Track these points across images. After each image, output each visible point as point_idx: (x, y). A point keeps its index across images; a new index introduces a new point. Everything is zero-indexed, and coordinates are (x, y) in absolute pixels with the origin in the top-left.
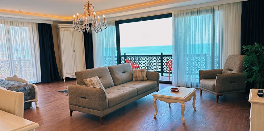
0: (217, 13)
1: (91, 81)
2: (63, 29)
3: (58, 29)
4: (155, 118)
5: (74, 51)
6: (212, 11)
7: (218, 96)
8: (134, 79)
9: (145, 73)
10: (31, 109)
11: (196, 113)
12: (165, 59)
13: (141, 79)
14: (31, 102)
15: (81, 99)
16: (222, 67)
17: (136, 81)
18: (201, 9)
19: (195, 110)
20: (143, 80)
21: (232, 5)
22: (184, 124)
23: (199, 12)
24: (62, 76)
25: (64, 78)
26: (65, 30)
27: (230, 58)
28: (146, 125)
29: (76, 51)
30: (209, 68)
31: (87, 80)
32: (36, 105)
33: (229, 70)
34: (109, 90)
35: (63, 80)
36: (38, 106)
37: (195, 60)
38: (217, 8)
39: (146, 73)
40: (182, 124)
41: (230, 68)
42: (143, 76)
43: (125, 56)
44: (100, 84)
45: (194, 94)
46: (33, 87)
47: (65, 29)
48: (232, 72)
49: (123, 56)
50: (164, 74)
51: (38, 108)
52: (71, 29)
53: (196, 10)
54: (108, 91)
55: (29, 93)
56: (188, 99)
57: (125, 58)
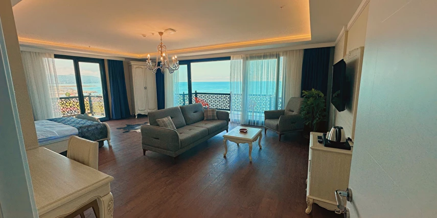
0: (282, 58)
1: (163, 122)
2: (135, 66)
3: (130, 66)
4: (225, 157)
5: (145, 88)
6: (278, 56)
7: (280, 135)
8: (205, 119)
9: (215, 113)
10: (103, 147)
11: (262, 151)
13: (212, 118)
14: (103, 141)
15: (154, 140)
16: (284, 108)
17: (207, 120)
18: (267, 54)
19: (261, 149)
20: (213, 120)
21: (295, 52)
22: (251, 162)
23: (265, 56)
24: (134, 112)
25: (136, 114)
26: (136, 68)
27: (292, 101)
28: (216, 164)
29: (148, 88)
30: (273, 109)
31: (160, 120)
32: (109, 143)
33: (290, 111)
34: (181, 130)
35: (135, 116)
36: (111, 144)
37: (261, 99)
38: (281, 54)
39: (217, 112)
40: (249, 162)
41: (292, 109)
42: (213, 116)
43: (196, 94)
44: (172, 124)
45: (260, 134)
46: (105, 126)
47: (137, 66)
48: (293, 113)
49: (194, 94)
51: (110, 147)
52: (143, 67)
53: (263, 55)
54: (181, 132)
55: (101, 132)
56: (255, 139)
57: (196, 96)
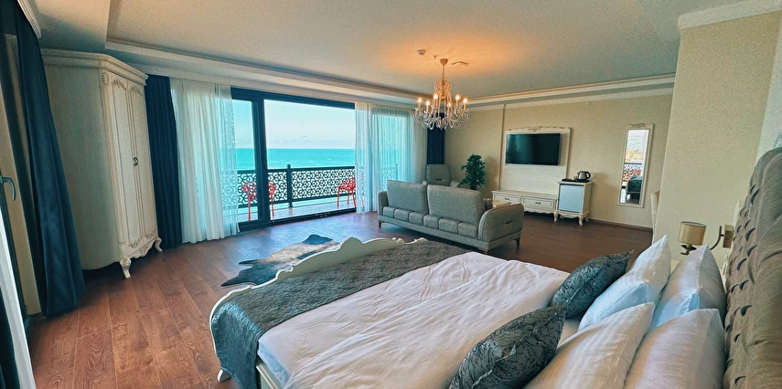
2: (111, 78)
5: (136, 162)
12: (295, 175)
25: (126, 262)
26: (115, 82)
29: (139, 161)
41: (439, 178)
47: (116, 77)
50: (293, 203)
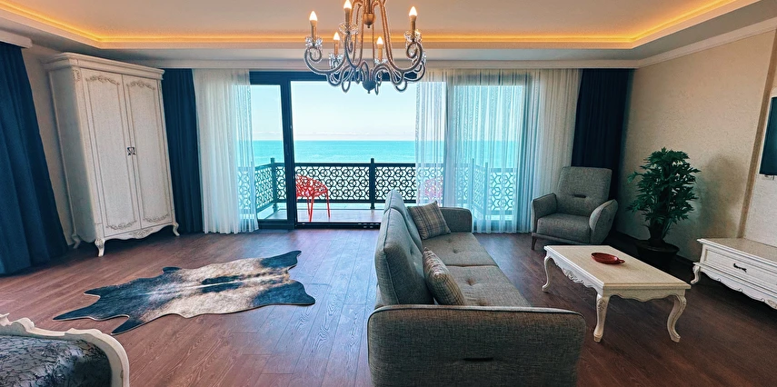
2: (86, 74)
5: (132, 151)
6: (527, 80)
8: (425, 234)
17: (430, 237)
18: (506, 73)
20: (440, 235)
23: (501, 78)
25: (100, 242)
26: (93, 79)
29: (139, 150)
41: (580, 193)
42: (442, 225)
48: (587, 200)
52: (117, 78)
